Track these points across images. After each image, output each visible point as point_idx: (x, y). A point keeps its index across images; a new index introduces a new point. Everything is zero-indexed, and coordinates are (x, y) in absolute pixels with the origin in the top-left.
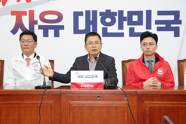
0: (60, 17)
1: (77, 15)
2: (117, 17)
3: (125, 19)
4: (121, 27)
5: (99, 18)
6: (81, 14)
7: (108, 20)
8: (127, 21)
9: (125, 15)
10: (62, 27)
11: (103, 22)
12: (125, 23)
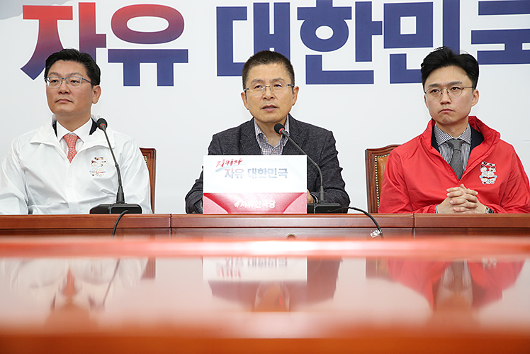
0: (176, 25)
1: (227, 17)
2: (351, 24)
3: (376, 28)
4: (364, 53)
5: (296, 25)
6: (240, 13)
7: (324, 33)
8: (383, 36)
9: (378, 15)
10: (182, 56)
11: (309, 37)
12: (378, 41)
